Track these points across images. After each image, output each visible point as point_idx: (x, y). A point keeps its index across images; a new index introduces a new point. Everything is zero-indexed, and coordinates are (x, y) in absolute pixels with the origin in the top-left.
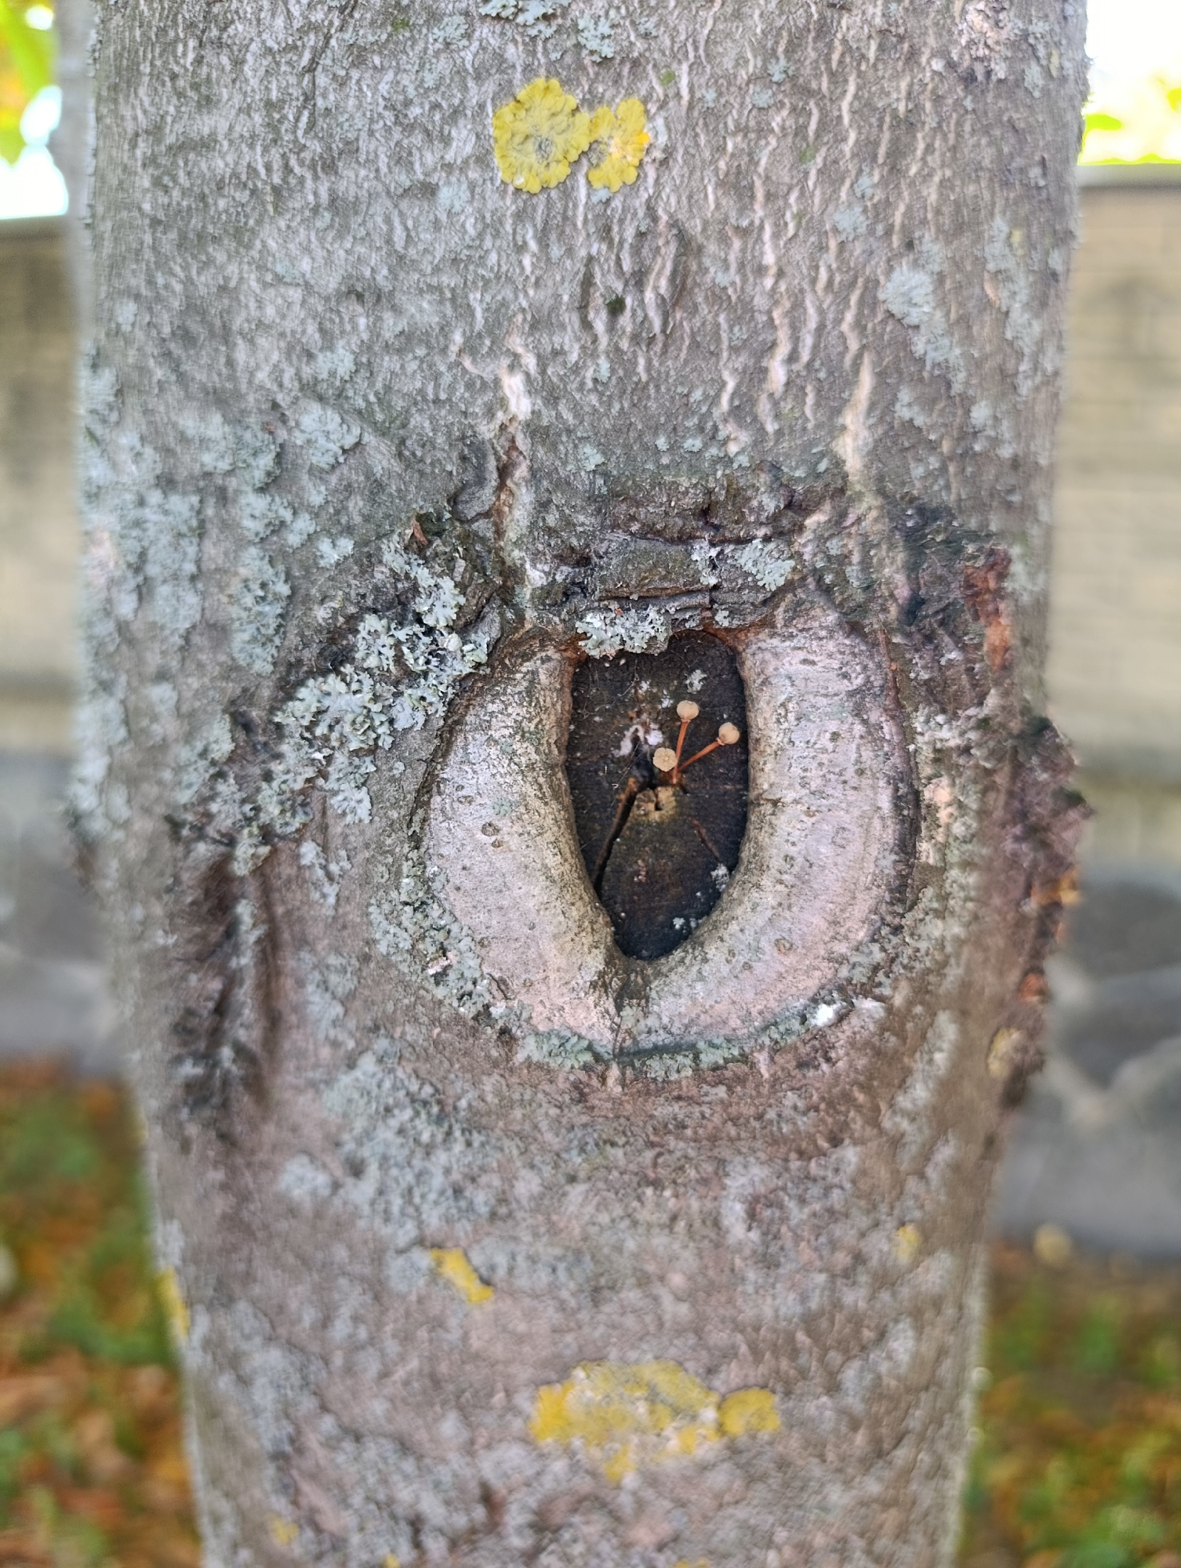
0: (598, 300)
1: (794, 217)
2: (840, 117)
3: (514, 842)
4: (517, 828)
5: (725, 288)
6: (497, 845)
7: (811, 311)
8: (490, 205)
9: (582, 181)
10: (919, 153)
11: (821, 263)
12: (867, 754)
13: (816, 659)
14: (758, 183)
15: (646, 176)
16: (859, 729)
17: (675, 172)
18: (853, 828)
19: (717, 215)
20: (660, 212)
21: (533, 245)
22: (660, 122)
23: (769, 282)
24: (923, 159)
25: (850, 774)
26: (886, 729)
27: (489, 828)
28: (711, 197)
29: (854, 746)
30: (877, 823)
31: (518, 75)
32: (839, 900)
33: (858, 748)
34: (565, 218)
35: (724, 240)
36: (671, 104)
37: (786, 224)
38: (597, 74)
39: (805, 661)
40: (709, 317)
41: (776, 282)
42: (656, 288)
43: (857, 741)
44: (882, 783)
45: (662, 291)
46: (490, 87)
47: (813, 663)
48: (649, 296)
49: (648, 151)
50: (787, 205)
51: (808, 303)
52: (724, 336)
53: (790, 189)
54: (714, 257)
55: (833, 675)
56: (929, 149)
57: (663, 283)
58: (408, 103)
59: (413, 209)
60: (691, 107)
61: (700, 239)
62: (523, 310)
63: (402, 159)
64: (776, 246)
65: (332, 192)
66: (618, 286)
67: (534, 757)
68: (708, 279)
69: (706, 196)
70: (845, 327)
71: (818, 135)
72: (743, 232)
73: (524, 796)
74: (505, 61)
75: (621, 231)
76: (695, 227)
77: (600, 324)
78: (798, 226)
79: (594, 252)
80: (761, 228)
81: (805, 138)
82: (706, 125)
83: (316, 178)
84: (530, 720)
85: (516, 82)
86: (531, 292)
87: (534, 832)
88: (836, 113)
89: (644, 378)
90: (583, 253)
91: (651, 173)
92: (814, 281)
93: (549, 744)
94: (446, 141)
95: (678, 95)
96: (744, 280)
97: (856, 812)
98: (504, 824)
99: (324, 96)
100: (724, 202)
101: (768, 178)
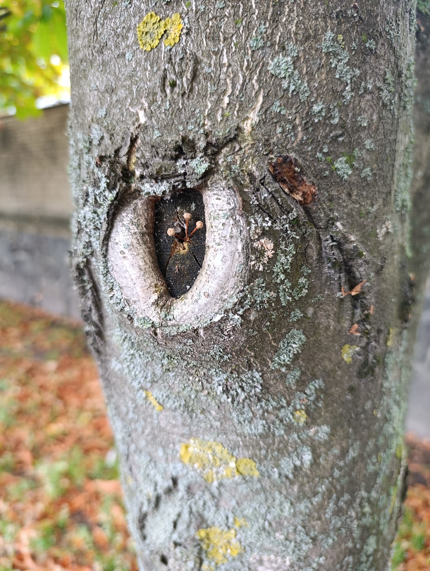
0: (167, 83)
1: (234, 45)
2: (251, 6)
3: (129, 257)
4: (130, 253)
5: (210, 73)
6: (124, 257)
7: (241, 77)
8: (139, 57)
9: (163, 44)
10: (286, 13)
11: (245, 60)
12: (234, 231)
13: (221, 198)
14: (221, 35)
15: (182, 39)
16: (232, 222)
17: (192, 36)
18: (229, 256)
19: (207, 48)
20: (187, 50)
21: (149, 68)
22: (186, 20)
23: (225, 69)
24: (289, 15)
25: (228, 237)
26: (241, 222)
27: (122, 252)
28: (205, 42)
29: (230, 228)
30: (237, 255)
31: (144, 13)
32: (223, 280)
33: (232, 228)
34: (158, 57)
35: (209, 57)
36: (190, 13)
37: (232, 47)
38: (166, 7)
39: (217, 199)
40: (204, 84)
41: (227, 69)
42: (186, 77)
43: (231, 226)
44: (239, 241)
45: (189, 77)
46: (137, 18)
47: (220, 199)
48: (184, 79)
49: (182, 30)
50: (232, 41)
51: (240, 74)
52: (209, 89)
53: (233, 35)
54: (206, 63)
55: (225, 203)
56: (291, 11)
57: (189, 74)
58: (117, 28)
59: (120, 61)
60: (196, 13)
61: (201, 58)
62: (146, 89)
63: (117, 46)
64: (228, 56)
65: (102, 59)
66: (174, 77)
67: (136, 230)
68: (204, 71)
69: (203, 42)
70: (254, 81)
71: (243, 14)
72: (216, 53)
73: (132, 243)
74: (141, 9)
75: (175, 59)
76: (199, 54)
77: (168, 91)
78: (236, 48)
79: (166, 67)
80: (223, 50)
81: (238, 16)
82: (202, 18)
83: (99, 56)
84: (135, 218)
85: (144, 15)
86: (148, 83)
87: (135, 254)
88: (250, 4)
89: (181, 107)
90: (163, 68)
91: (184, 37)
92: (241, 67)
93: (142, 227)
94: (127, 38)
95: (192, 10)
96: (217, 70)
97: (229, 250)
98: (126, 251)
99: (99, 30)
100: (209, 43)
101: (225, 32)
